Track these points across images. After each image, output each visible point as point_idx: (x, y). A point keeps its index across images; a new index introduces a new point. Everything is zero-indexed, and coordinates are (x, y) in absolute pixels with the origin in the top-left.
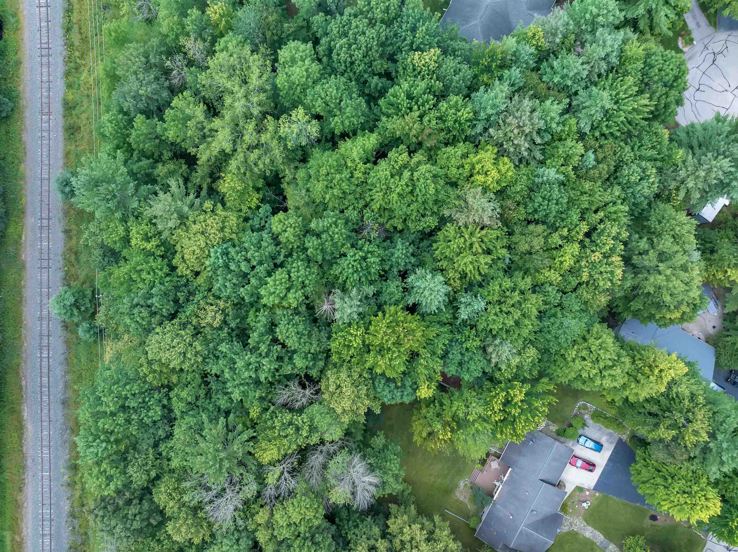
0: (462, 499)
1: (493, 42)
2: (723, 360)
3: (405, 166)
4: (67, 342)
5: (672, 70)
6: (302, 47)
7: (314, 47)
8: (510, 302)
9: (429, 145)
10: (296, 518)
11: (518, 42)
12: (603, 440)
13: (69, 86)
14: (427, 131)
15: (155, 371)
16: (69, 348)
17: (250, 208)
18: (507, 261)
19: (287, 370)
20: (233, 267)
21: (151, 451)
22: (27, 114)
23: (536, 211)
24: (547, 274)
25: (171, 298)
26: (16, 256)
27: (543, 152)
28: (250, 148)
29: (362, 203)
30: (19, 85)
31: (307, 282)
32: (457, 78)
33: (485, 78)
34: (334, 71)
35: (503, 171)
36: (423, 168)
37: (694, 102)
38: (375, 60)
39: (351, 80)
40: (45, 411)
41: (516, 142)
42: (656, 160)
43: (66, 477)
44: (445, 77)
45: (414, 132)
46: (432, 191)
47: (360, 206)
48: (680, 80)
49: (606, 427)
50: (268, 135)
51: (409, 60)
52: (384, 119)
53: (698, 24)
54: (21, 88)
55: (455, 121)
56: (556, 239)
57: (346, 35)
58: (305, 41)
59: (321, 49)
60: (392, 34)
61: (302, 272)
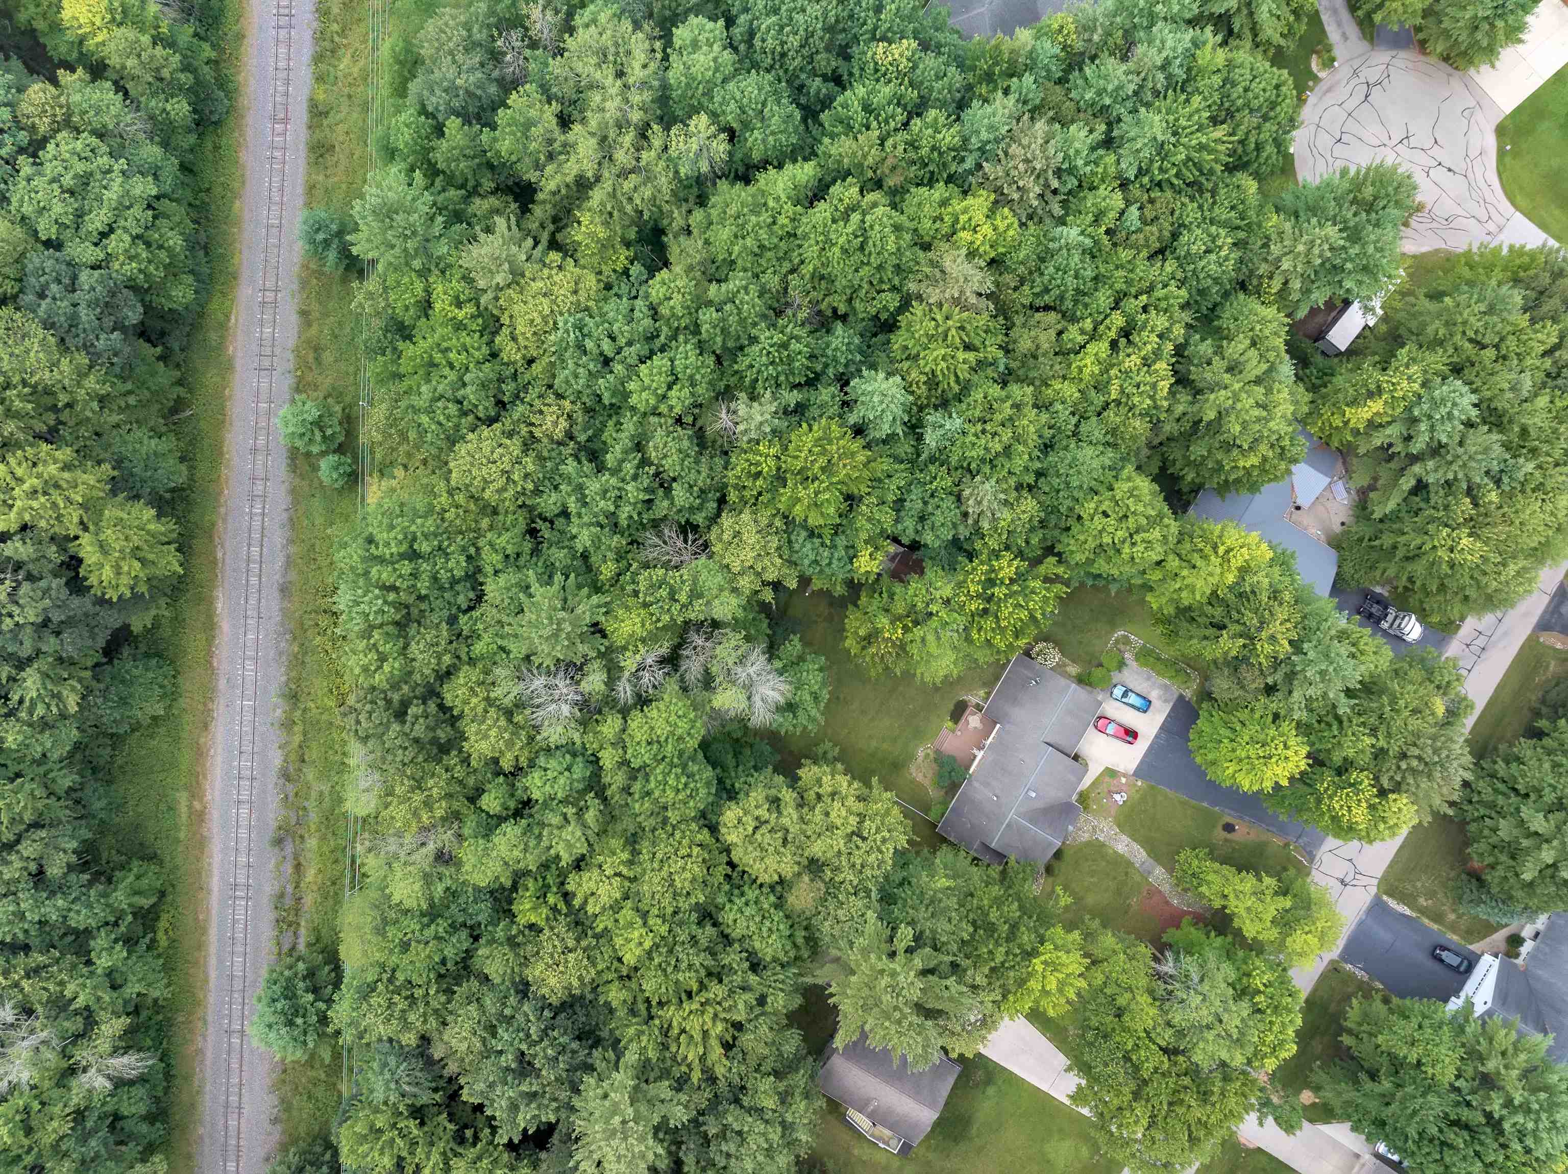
0: (920, 778)
1: (1000, 35)
2: (1348, 569)
3: (852, 209)
4: (293, 491)
5: (1264, 90)
6: (711, 25)
7: (727, 28)
8: (998, 417)
9: (891, 183)
10: (662, 730)
11: (1037, 38)
12: (1154, 695)
13: (320, 79)
14: (890, 162)
15: (457, 507)
16: (296, 502)
17: (614, 271)
18: (1002, 368)
19: (662, 507)
20: (589, 344)
21: (444, 626)
22: (250, 119)
23: (1047, 290)
24: (1058, 386)
25: (491, 393)
26: (221, 347)
27: (1064, 203)
28: (624, 174)
29: (787, 266)
30: (239, 73)
31: (698, 377)
32: (938, 85)
33: (983, 89)
34: (755, 65)
35: (1002, 228)
36: (880, 211)
37: (1331, 160)
38: (817, 52)
39: (780, 81)
40: (253, 601)
41: (1021, 184)
42: (1238, 228)
43: (279, 712)
44: (922, 83)
45: (870, 161)
46: (891, 247)
47: (784, 270)
48: (1278, 108)
49: (1158, 674)
50: (653, 153)
51: (870, 54)
52: (826, 140)
53: (1345, 37)
54: (241, 78)
55: (933, 148)
56: (1074, 334)
57: (776, 11)
58: (713, 19)
59: (737, 31)
60: (845, 14)
61: (692, 359)
